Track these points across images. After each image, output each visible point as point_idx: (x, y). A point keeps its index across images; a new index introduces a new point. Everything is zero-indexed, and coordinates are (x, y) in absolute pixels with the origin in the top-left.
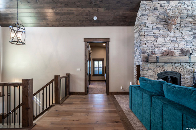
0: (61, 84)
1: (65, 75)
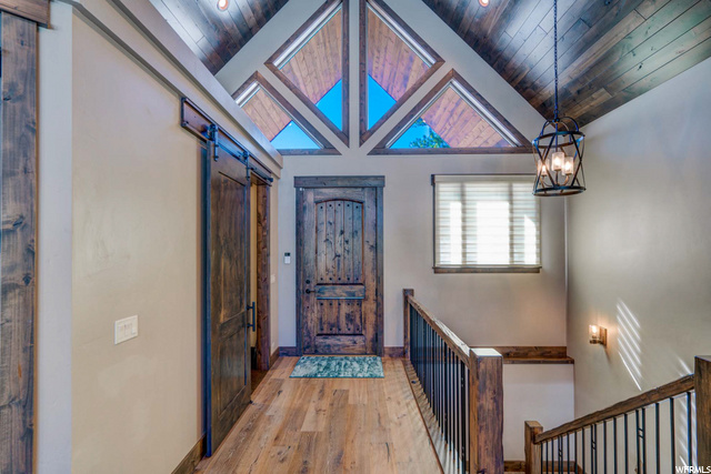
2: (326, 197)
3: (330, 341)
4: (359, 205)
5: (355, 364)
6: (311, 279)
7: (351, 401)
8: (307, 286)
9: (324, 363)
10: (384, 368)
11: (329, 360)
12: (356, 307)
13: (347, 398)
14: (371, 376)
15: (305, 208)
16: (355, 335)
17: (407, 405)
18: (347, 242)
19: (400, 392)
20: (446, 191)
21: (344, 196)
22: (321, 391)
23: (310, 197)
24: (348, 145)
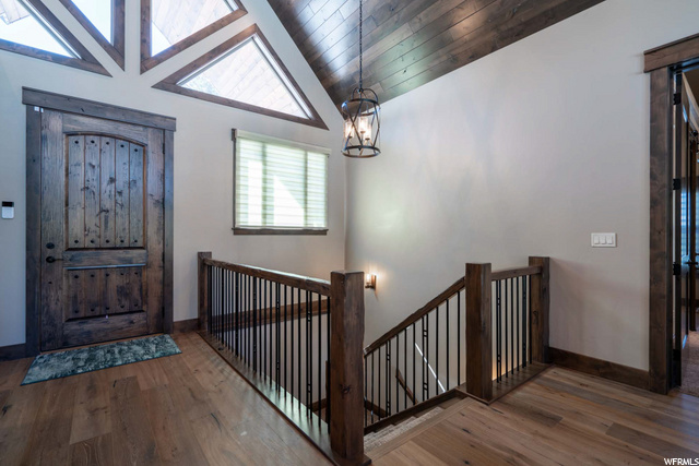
0: (499, 304)
1: (526, 265)
2: (86, 129)
3: (91, 326)
4: (138, 148)
5: (135, 348)
6: (56, 242)
7: (143, 386)
8: (49, 252)
9: (84, 356)
10: (177, 343)
11: (90, 351)
12: (133, 276)
13: (137, 384)
14: (164, 355)
15: (44, 138)
16: (131, 312)
17: (222, 371)
18: (120, 193)
19: (207, 363)
20: (248, 149)
21: (115, 133)
22: (89, 388)
23: (56, 123)
24: (123, 67)
